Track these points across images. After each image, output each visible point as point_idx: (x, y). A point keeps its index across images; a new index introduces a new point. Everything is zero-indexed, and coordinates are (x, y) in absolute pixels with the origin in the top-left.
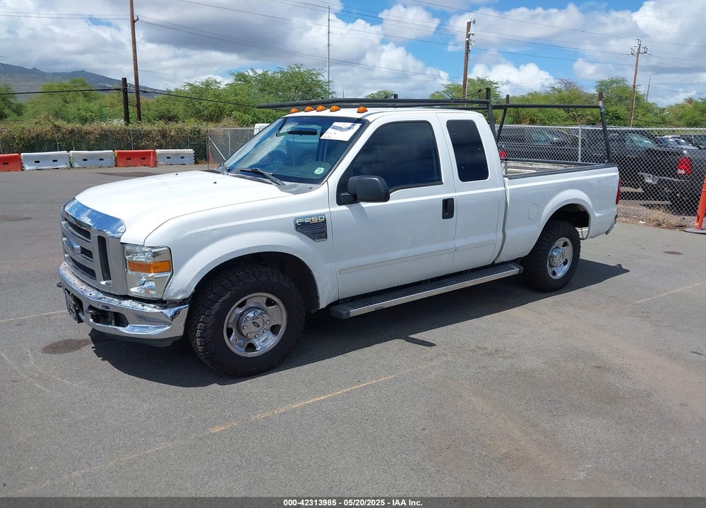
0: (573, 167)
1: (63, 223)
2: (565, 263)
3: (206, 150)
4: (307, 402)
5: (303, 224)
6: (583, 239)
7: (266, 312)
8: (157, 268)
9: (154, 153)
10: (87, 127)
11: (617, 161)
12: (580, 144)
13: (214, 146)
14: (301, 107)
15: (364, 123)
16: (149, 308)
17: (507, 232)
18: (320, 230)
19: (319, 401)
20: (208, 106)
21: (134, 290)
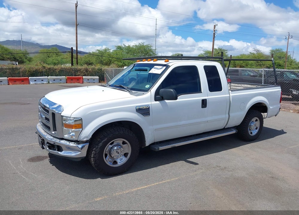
0: (260, 86)
1: (39, 106)
2: (256, 129)
3: (104, 77)
4: (138, 189)
5: (140, 109)
6: (265, 118)
7: (122, 147)
8: (76, 127)
9: (82, 78)
10: (56, 67)
11: (280, 84)
12: (263, 77)
13: (107, 75)
14: (141, 59)
15: (167, 67)
16: (72, 144)
17: (230, 114)
18: (147, 112)
19: (144, 188)
20: (105, 59)
21: (66, 136)
